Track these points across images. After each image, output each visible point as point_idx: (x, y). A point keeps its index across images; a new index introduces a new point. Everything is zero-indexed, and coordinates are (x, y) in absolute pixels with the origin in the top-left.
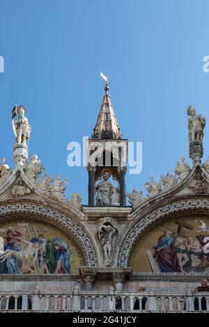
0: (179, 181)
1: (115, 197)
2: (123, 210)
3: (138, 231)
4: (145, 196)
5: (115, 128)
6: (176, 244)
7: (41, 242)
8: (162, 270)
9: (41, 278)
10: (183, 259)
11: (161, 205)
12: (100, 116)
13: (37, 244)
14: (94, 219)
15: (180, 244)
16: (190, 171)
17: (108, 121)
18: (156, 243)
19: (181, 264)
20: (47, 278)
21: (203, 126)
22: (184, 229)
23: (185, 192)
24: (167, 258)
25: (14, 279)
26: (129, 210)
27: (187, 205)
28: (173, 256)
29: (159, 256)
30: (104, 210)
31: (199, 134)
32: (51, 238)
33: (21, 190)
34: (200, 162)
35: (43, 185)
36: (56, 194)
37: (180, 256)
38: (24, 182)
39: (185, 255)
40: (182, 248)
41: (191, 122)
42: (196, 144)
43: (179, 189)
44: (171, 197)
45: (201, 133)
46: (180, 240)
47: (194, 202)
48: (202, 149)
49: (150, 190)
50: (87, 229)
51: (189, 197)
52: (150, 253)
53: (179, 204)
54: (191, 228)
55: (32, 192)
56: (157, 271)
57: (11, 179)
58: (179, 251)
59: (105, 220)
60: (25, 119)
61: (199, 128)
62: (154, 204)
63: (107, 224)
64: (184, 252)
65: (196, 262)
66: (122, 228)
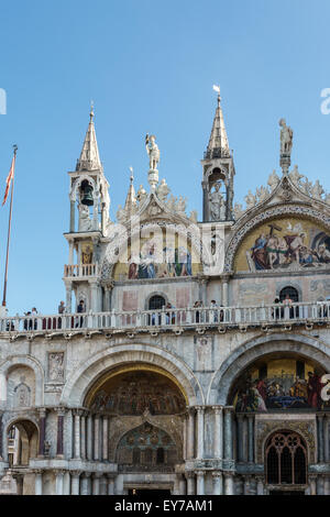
0: (271, 192)
1: (223, 209)
2: (227, 224)
3: (239, 238)
4: (245, 207)
6: (268, 245)
8: (258, 269)
9: (172, 281)
10: (273, 258)
11: (257, 213)
12: (213, 131)
15: (271, 244)
16: (279, 182)
17: (219, 137)
18: (253, 246)
19: (272, 262)
20: (175, 281)
21: (291, 138)
22: (275, 231)
23: (275, 201)
24: (261, 257)
25: (153, 283)
26: (231, 223)
27: (276, 212)
28: (266, 255)
29: (255, 256)
33: (155, 211)
35: (170, 205)
36: (179, 213)
37: (271, 255)
38: (156, 204)
39: (275, 254)
40: (273, 248)
41: (282, 133)
43: (270, 199)
44: (264, 207)
45: (290, 143)
46: (271, 241)
47: (281, 209)
48: (290, 160)
49: (248, 202)
51: (278, 205)
52: (249, 254)
53: (270, 212)
54: (280, 230)
55: (163, 210)
56: (254, 270)
57: (147, 201)
58: (271, 250)
60: (155, 146)
61: (289, 140)
62: (250, 214)
64: (274, 251)
65: (283, 259)
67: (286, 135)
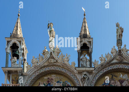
0: (112, 57)
1: (88, 63)
2: (91, 69)
3: (97, 78)
5: (88, 33)
6: (111, 83)
7: (61, 83)
11: (105, 67)
12: (82, 28)
13: (59, 84)
14: (80, 73)
15: (112, 83)
16: (117, 52)
17: (85, 30)
21: (122, 32)
22: (114, 77)
23: (115, 61)
26: (93, 69)
27: (115, 67)
30: (84, 69)
31: (121, 35)
32: (64, 81)
33: (52, 61)
34: (121, 48)
35: (61, 59)
36: (66, 62)
38: (53, 57)
41: (117, 30)
42: (119, 40)
43: (113, 60)
44: (109, 63)
46: (112, 82)
48: (122, 42)
49: (101, 60)
50: (78, 77)
51: (116, 63)
53: (112, 67)
54: (116, 77)
55: (57, 61)
57: (48, 56)
59: (84, 73)
60: (53, 29)
61: (121, 33)
62: (103, 66)
63: (85, 75)
66: (91, 76)
67: (120, 30)
